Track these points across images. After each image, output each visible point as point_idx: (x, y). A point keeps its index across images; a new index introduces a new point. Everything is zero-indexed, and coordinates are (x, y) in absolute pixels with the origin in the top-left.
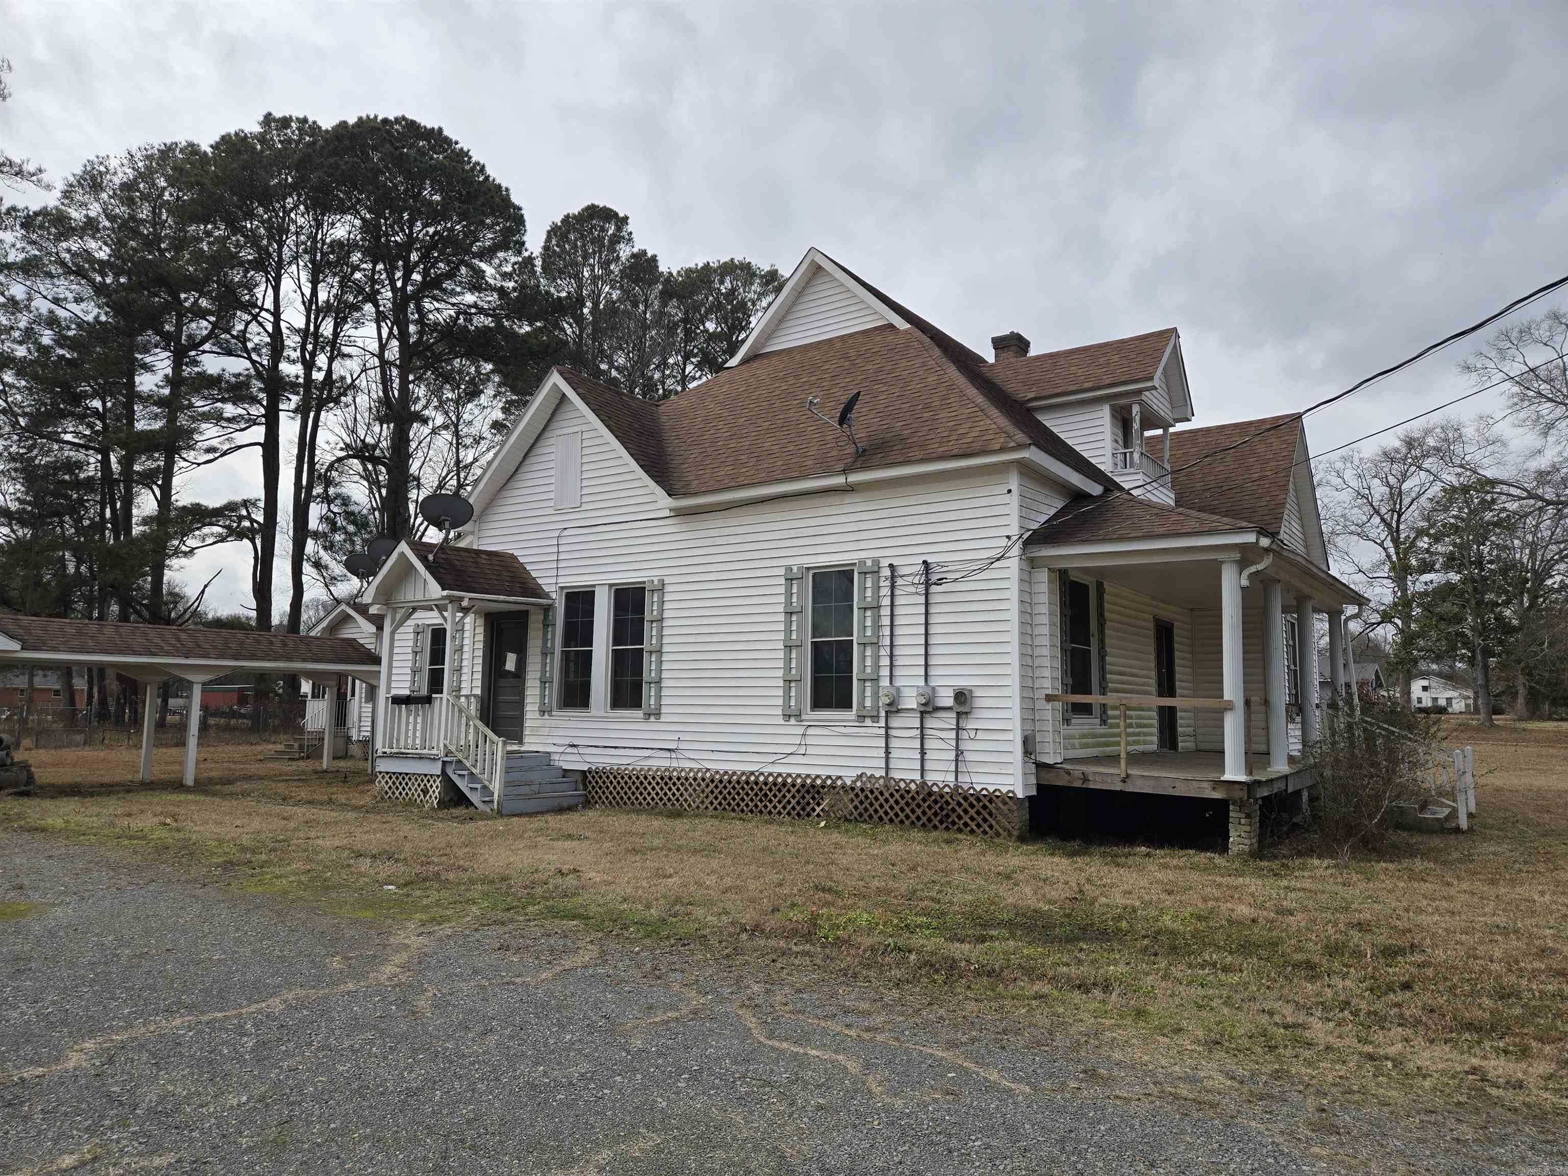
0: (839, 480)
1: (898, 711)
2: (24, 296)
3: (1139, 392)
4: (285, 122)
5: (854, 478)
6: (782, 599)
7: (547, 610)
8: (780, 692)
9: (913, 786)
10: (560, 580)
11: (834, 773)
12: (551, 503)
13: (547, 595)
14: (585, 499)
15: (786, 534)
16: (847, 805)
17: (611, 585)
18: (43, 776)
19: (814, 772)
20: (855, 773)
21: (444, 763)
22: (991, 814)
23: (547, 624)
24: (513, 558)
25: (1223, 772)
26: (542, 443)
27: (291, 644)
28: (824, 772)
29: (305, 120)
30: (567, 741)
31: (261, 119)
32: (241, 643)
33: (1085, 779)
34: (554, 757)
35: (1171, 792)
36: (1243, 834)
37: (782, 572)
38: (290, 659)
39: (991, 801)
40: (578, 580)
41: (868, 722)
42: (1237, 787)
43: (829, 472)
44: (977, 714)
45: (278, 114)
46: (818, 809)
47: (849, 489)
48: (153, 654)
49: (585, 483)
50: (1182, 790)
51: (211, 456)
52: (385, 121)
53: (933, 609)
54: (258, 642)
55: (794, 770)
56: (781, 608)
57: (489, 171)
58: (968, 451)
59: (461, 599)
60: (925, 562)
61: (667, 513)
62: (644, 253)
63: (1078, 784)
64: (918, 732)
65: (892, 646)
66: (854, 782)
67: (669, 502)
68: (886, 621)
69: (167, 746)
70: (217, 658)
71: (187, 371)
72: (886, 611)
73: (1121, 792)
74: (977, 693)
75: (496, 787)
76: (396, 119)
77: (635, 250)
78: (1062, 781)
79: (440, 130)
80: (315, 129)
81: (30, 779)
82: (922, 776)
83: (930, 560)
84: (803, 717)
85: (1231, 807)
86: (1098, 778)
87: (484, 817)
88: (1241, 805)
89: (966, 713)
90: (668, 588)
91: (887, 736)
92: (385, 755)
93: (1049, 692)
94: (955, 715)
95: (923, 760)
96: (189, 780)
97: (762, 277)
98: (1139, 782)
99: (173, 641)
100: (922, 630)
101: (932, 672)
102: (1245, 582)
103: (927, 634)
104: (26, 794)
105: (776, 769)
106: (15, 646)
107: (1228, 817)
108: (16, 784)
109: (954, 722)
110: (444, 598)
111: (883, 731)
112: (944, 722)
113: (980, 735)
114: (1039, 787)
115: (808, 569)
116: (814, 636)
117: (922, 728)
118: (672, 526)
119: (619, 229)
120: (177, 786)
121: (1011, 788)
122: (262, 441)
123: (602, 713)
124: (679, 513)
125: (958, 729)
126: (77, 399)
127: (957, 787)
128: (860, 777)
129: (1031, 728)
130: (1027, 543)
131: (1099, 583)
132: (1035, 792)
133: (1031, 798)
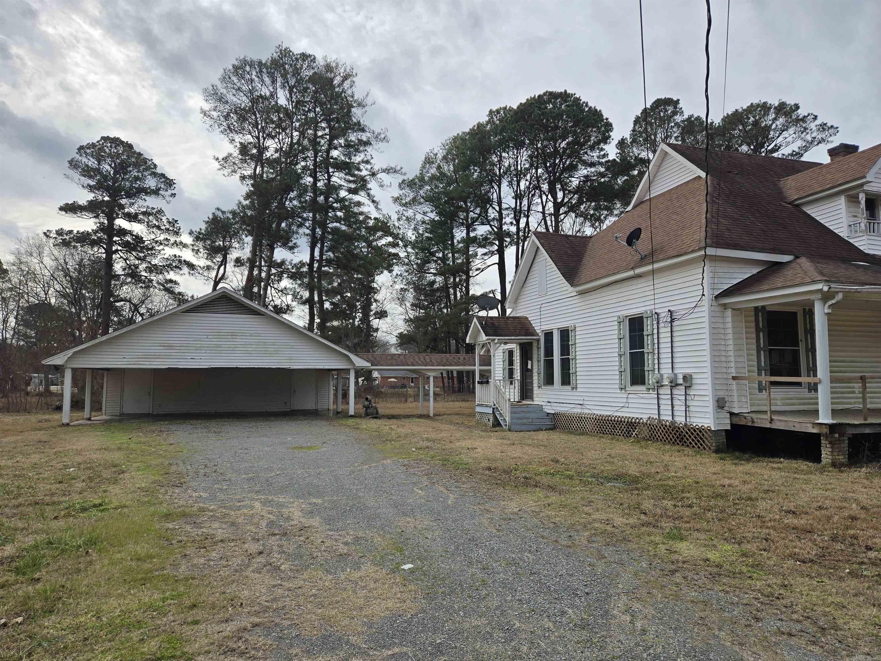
0: (631, 273)
1: (662, 386)
2: (412, 214)
3: (862, 185)
4: (498, 111)
5: (638, 271)
6: (616, 332)
7: (538, 341)
8: (618, 377)
9: (668, 424)
10: (542, 327)
11: (639, 416)
12: (537, 293)
13: (537, 335)
14: (548, 290)
15: (617, 300)
16: (646, 432)
17: (558, 329)
18: (381, 411)
19: (632, 415)
20: (646, 416)
21: (493, 409)
22: (701, 439)
23: (539, 348)
24: (526, 318)
25: (818, 419)
26: (534, 266)
27: (467, 358)
28: (636, 416)
29: (505, 108)
30: (547, 400)
31: (488, 113)
32: (447, 359)
33: (753, 422)
34: (544, 407)
35: (792, 429)
36: (828, 453)
37: (616, 318)
38: (465, 365)
39: (700, 432)
40: (547, 327)
41: (651, 391)
42: (824, 426)
43: (627, 270)
44: (694, 387)
45: (494, 109)
46: (634, 433)
47: (639, 276)
48: (414, 365)
49: (548, 282)
50: (798, 428)
51: (478, 272)
52: (539, 96)
53: (675, 334)
54: (454, 358)
55: (625, 415)
56: (616, 337)
57: (590, 104)
58: (680, 253)
59: (495, 340)
60: (669, 311)
61: (575, 294)
62: (692, 116)
63: (750, 424)
64: (670, 396)
65: (658, 353)
66: (647, 421)
67: (571, 289)
68: (656, 341)
69: (458, 401)
70: (437, 365)
71: (472, 235)
72: (656, 336)
73: (770, 429)
74: (694, 376)
75: (507, 419)
76: (544, 93)
77: (686, 116)
78: (743, 422)
79: (566, 91)
80: (511, 109)
81: (377, 413)
82: (673, 418)
83: (672, 309)
84: (627, 389)
85: (822, 438)
86: (759, 421)
87: (504, 431)
88: (826, 436)
89: (690, 387)
90: (577, 329)
91: (658, 398)
92: (479, 405)
93: (734, 375)
94: (684, 388)
95: (672, 410)
96: (431, 415)
97: (775, 108)
98: (778, 423)
99: (422, 360)
100: (669, 345)
101: (675, 366)
102: (826, 311)
103: (672, 347)
104: (376, 418)
105: (618, 414)
106: (369, 364)
107: (820, 443)
108: (372, 414)
109: (684, 391)
110: (487, 339)
111: (656, 396)
112: (680, 391)
113: (696, 398)
114: (732, 425)
115: (627, 316)
116: (630, 350)
117: (672, 394)
118: (577, 300)
119: (675, 107)
120: (427, 417)
121: (709, 425)
122: (497, 262)
123: (558, 387)
124: (581, 293)
125: (686, 394)
126: (433, 254)
127: (686, 425)
128: (649, 418)
129: (721, 394)
130: (717, 297)
131: (804, 310)
132: (729, 427)
133: (726, 431)
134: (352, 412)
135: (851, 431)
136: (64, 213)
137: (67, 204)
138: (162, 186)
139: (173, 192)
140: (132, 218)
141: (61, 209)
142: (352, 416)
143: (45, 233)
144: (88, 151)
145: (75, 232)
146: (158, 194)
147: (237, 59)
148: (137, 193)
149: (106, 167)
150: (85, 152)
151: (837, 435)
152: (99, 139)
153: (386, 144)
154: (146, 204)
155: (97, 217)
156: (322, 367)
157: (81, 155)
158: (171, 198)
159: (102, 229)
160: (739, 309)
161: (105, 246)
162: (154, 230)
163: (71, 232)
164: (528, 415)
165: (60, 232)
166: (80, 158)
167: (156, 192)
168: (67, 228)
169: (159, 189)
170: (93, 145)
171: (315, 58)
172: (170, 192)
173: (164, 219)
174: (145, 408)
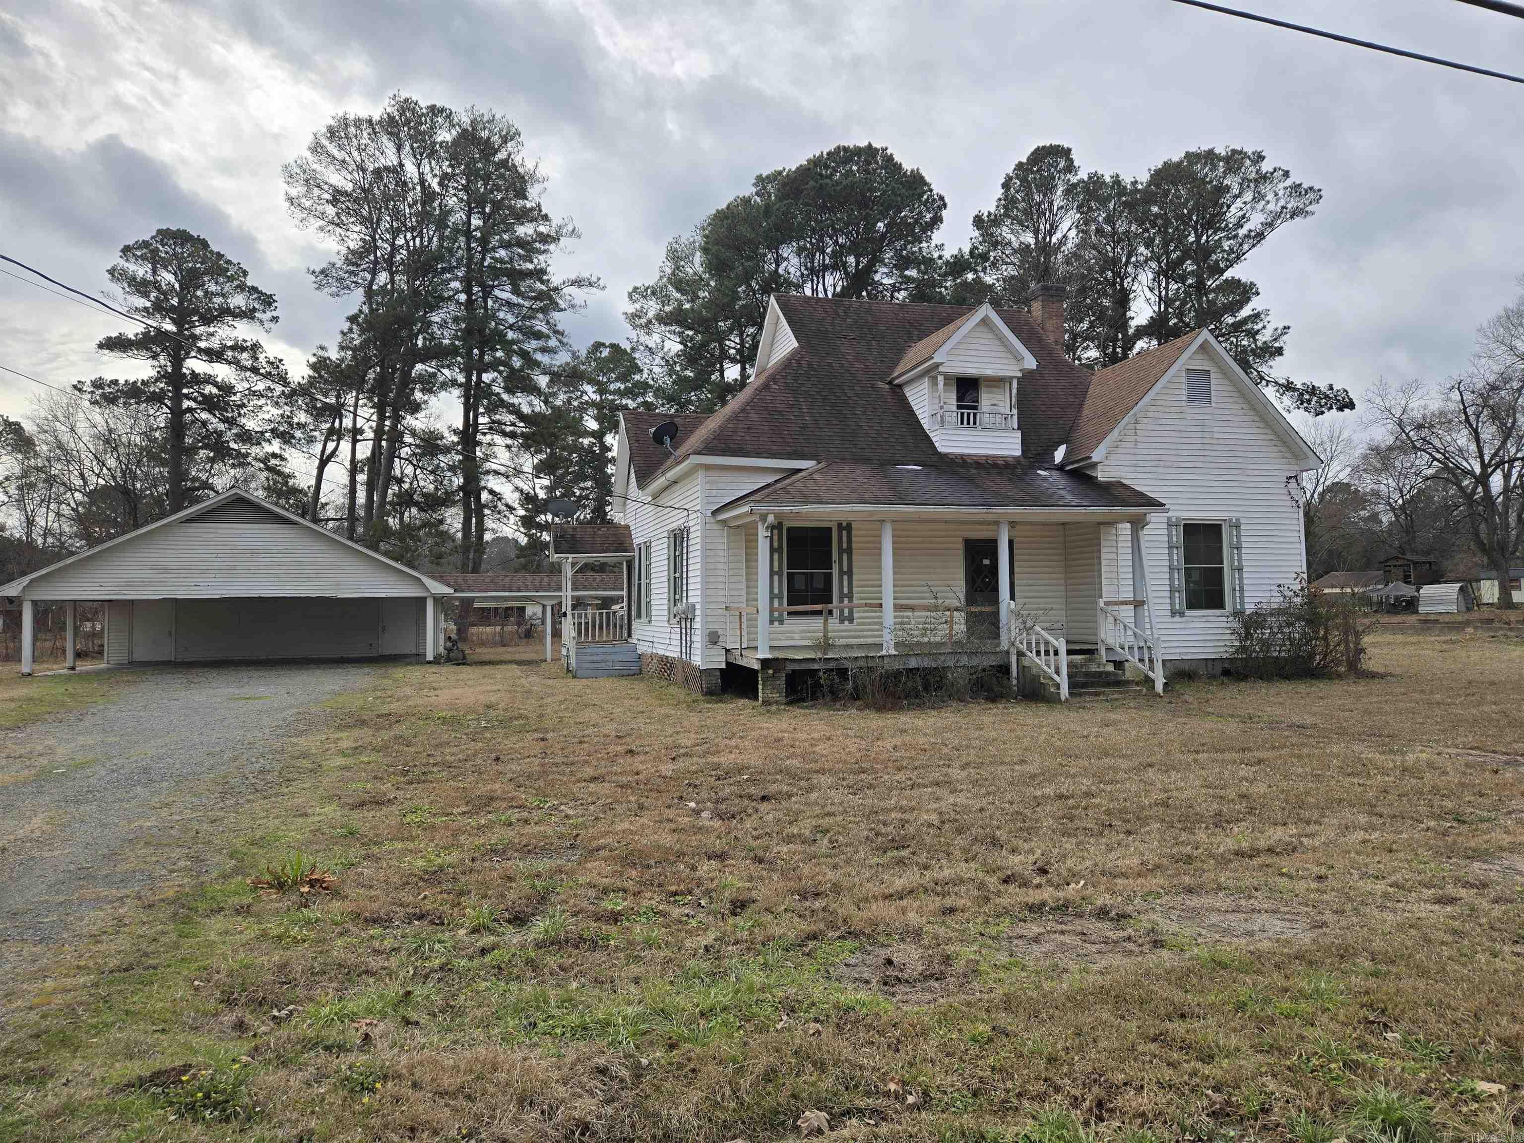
0: (664, 478)
1: (682, 618)
3: (937, 366)
6: (667, 550)
8: (667, 607)
10: (637, 540)
11: (674, 655)
13: (633, 550)
16: (676, 675)
17: (644, 543)
20: (671, 654)
22: (695, 680)
24: (628, 527)
30: (638, 637)
34: (637, 647)
36: (762, 691)
37: (667, 533)
39: (695, 671)
41: (679, 625)
44: (695, 619)
46: (672, 676)
53: (689, 556)
56: (666, 556)
59: (567, 558)
60: (687, 527)
64: (685, 630)
66: (672, 659)
67: (642, 492)
74: (696, 607)
75: (573, 662)
82: (686, 657)
84: (669, 622)
88: (761, 672)
89: (693, 619)
90: (651, 545)
91: (681, 633)
93: (727, 605)
94: (690, 620)
95: (686, 647)
96: (549, 659)
101: (688, 594)
103: (687, 571)
105: (667, 654)
106: (451, 591)
109: (691, 624)
110: (558, 558)
111: (680, 630)
112: (689, 624)
113: (696, 632)
114: (728, 663)
115: (673, 530)
116: (674, 573)
117: (686, 628)
118: (652, 506)
121: (699, 663)
123: (643, 620)
125: (691, 628)
127: (690, 664)
128: (678, 657)
129: (714, 627)
130: (714, 513)
131: (840, 525)
132: (724, 666)
133: (721, 670)
134: (430, 657)
135: (790, 667)
136: (106, 352)
137: (109, 339)
138: (257, 306)
139: (275, 314)
140: (214, 355)
141: (101, 346)
142: (429, 662)
143: (75, 387)
144: (139, 253)
145: (122, 382)
146: (253, 318)
147: (333, 118)
148: (219, 316)
149: (167, 277)
150: (134, 255)
151: (771, 672)
152: (154, 234)
153: (577, 240)
154: (235, 334)
155: (155, 357)
156: (384, 595)
157: (127, 260)
158: (272, 325)
159: (163, 376)
160: (738, 527)
161: (169, 403)
162: (248, 374)
163: (115, 382)
164: (609, 657)
165: (98, 384)
166: (126, 265)
167: (248, 314)
168: (108, 377)
169: (254, 310)
170: (145, 244)
171: (451, 113)
172: (269, 315)
173: (262, 357)
174: (166, 653)
